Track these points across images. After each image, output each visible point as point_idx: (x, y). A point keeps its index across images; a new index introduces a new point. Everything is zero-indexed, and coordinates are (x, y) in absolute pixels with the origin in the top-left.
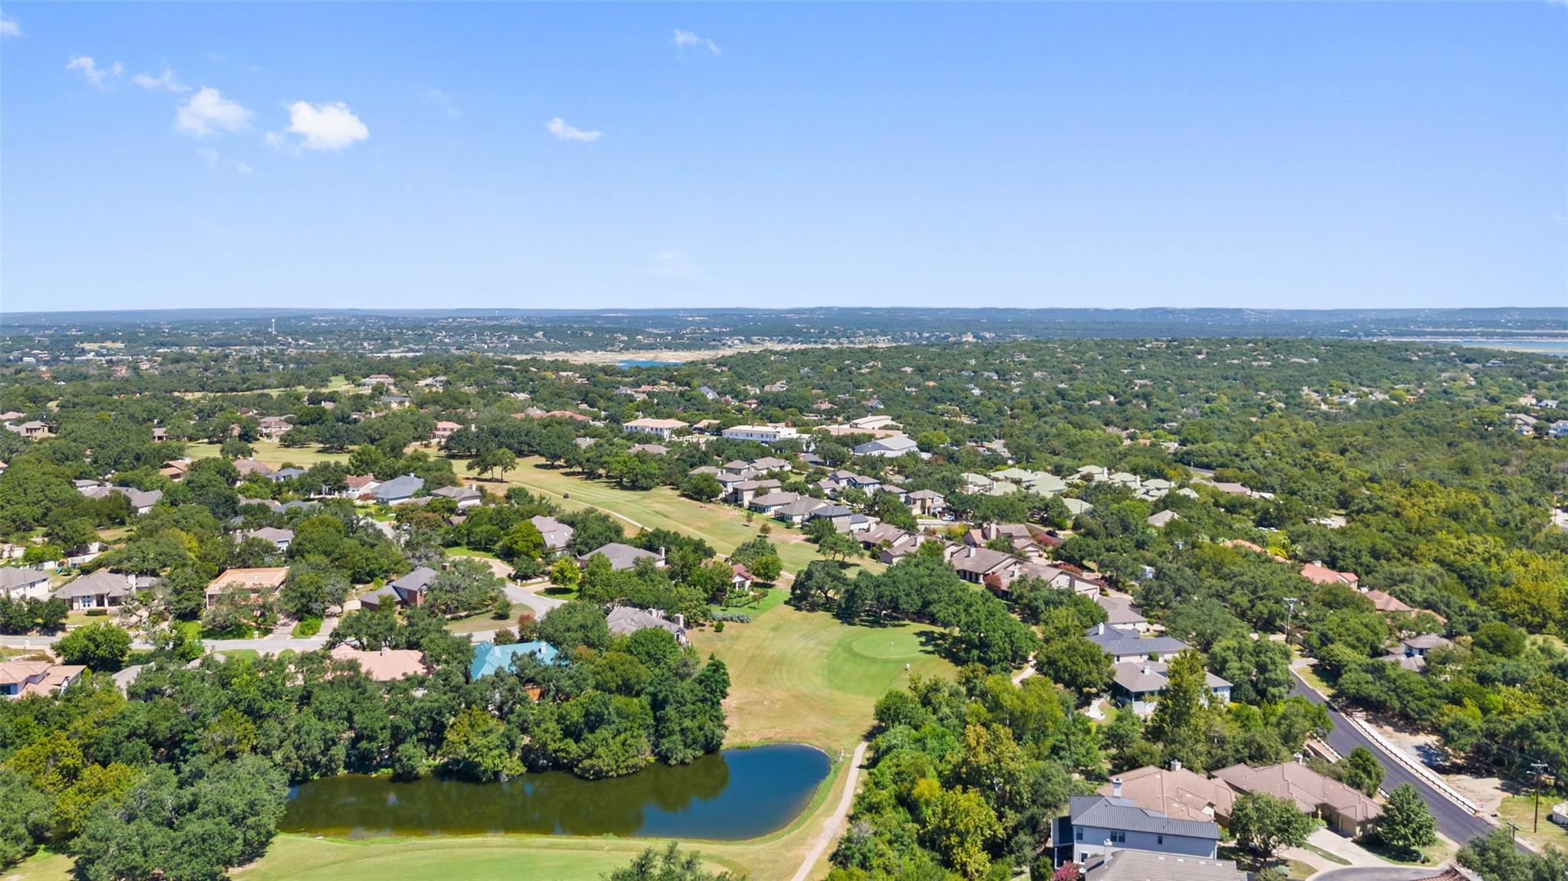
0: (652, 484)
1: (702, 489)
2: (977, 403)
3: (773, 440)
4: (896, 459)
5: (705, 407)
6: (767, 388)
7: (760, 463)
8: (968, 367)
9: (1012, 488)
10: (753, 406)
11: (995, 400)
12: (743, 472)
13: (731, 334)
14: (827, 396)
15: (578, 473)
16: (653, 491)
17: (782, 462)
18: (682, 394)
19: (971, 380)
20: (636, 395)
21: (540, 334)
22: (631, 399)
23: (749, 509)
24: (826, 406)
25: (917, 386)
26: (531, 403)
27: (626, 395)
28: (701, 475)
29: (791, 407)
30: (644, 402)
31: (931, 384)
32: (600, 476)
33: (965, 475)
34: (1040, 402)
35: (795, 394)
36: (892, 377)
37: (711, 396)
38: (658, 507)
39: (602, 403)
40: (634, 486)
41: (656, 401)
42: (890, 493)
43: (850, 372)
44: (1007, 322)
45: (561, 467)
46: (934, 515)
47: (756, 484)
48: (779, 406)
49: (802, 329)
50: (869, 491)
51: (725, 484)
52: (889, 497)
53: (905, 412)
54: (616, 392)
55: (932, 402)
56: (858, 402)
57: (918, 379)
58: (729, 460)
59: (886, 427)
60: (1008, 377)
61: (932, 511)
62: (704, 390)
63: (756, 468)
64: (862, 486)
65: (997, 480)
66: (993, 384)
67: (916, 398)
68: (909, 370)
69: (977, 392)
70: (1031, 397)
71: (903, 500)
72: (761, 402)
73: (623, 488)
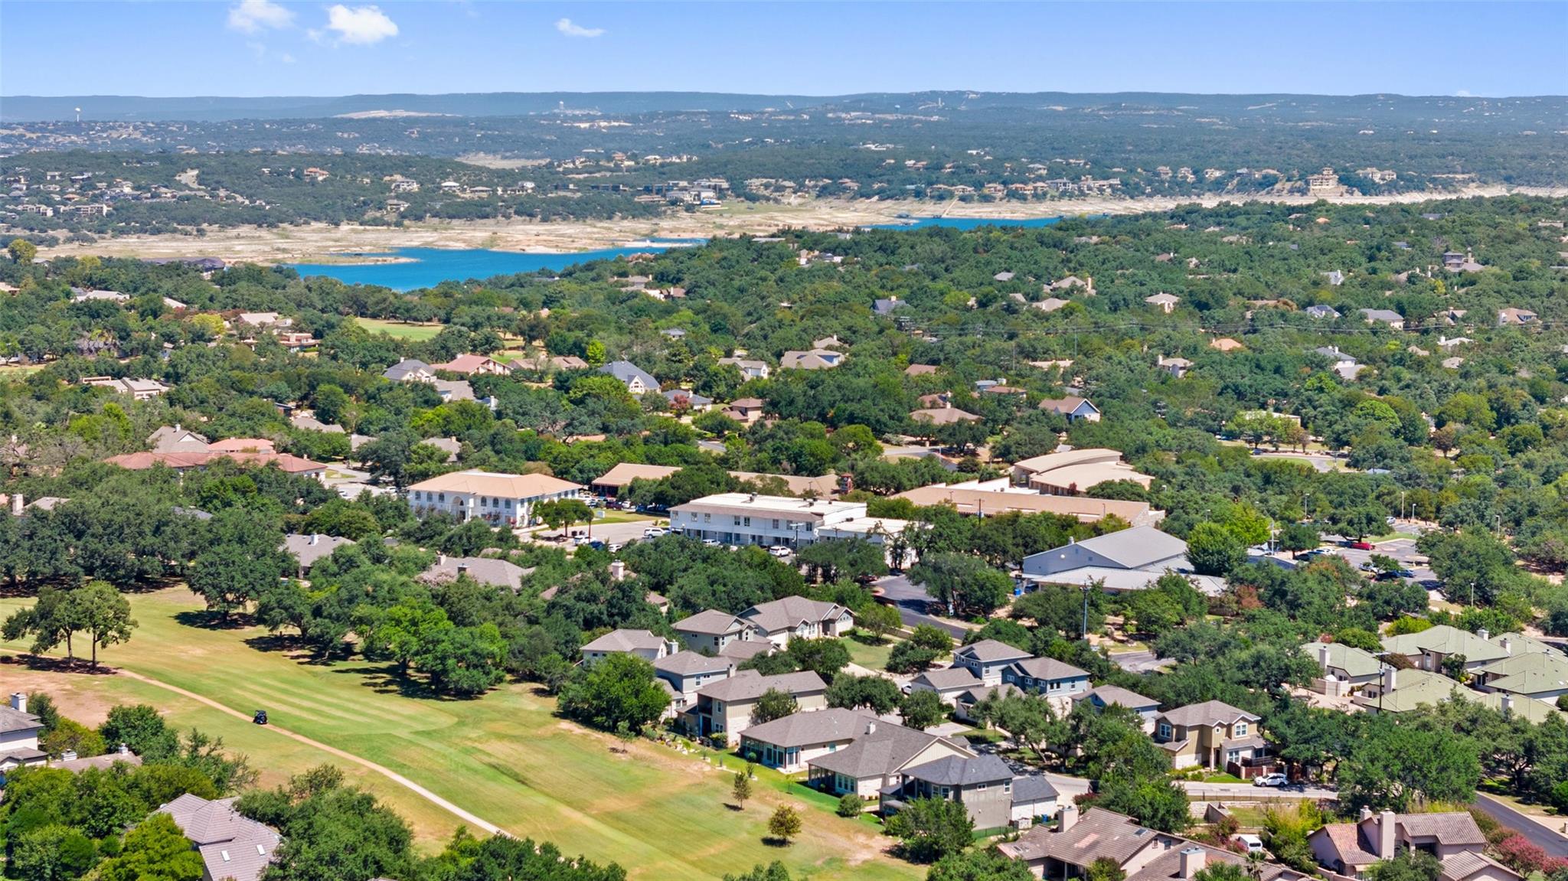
0: (484, 680)
1: (617, 701)
2: (1348, 403)
3: (804, 536)
4: (1134, 593)
5: (625, 422)
6: (790, 360)
7: (770, 613)
8: (1324, 294)
9: (1437, 690)
10: (754, 416)
11: (1396, 396)
12: (725, 645)
13: (692, 173)
14: (949, 384)
15: (292, 642)
16: (489, 699)
17: (830, 610)
18: (563, 383)
19: (1332, 332)
20: (441, 385)
21: (189, 177)
22: (428, 397)
23: (741, 754)
24: (946, 415)
25: (1190, 352)
26: (168, 411)
27: (416, 386)
28: (615, 658)
29: (852, 419)
30: (464, 409)
31: (1227, 344)
32: (348, 651)
33: (1312, 649)
34: (1516, 398)
35: (861, 382)
36: (1122, 326)
37: (640, 385)
38: (502, 751)
39: (353, 410)
40: (438, 688)
41: (493, 403)
42: (1116, 710)
43: (1011, 309)
44: (1429, 138)
45: (247, 620)
46: (1233, 771)
47: (758, 684)
48: (823, 418)
49: (881, 157)
50: (1060, 701)
51: (676, 682)
52: (1112, 723)
53: (1158, 434)
54: (389, 375)
55: (1228, 403)
56: (1033, 404)
57: (1191, 329)
58: (689, 606)
59: (1105, 491)
60: (1430, 322)
61: (1227, 758)
62: (621, 369)
63: (760, 631)
64: (1038, 686)
65: (1398, 662)
66: (1392, 345)
67: (1188, 389)
68: (1166, 301)
69: (1348, 368)
70: (1491, 386)
71: (1149, 728)
72: (774, 404)
73: (411, 690)
